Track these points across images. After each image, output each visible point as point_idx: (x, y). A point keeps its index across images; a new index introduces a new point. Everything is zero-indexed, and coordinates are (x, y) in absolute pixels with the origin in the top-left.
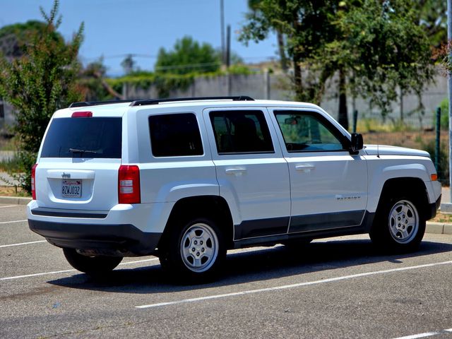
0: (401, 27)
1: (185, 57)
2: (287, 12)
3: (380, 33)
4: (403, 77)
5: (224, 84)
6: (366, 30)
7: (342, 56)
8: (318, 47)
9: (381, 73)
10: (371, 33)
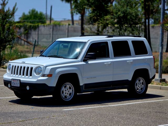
0: (133, 12)
1: (33, 17)
2: (90, 4)
3: (125, 13)
4: (133, 30)
5: (51, 28)
6: (120, 12)
7: (111, 21)
8: (101, 17)
9: (125, 29)
10: (122, 13)
